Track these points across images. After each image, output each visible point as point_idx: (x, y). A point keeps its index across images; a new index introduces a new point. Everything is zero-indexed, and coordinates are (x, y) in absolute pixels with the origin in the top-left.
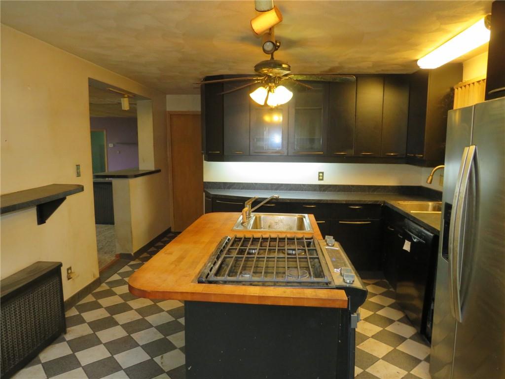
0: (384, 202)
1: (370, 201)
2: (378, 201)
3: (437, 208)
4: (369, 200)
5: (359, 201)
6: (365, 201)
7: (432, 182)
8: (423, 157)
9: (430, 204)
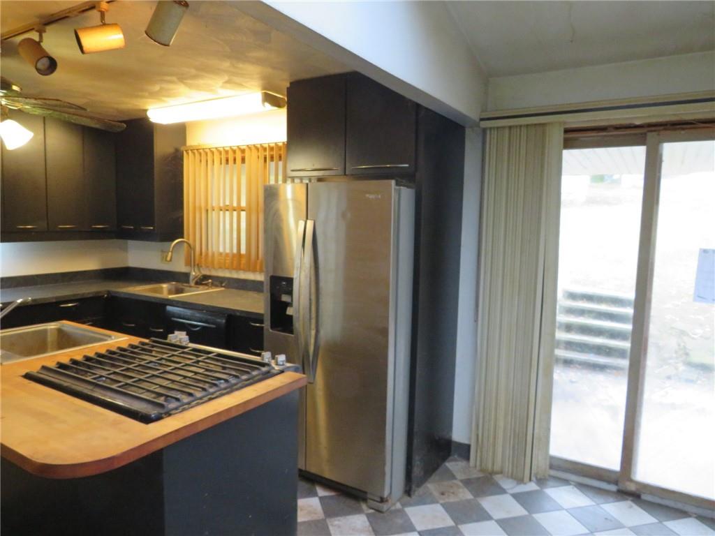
0: (109, 292)
1: (89, 293)
2: (100, 292)
3: (174, 290)
4: (87, 292)
5: (75, 295)
6: (83, 294)
7: (173, 260)
8: (154, 230)
9: (165, 286)
